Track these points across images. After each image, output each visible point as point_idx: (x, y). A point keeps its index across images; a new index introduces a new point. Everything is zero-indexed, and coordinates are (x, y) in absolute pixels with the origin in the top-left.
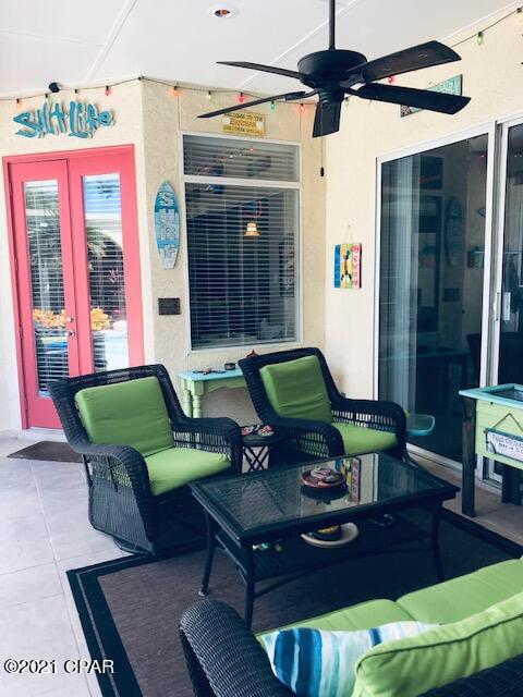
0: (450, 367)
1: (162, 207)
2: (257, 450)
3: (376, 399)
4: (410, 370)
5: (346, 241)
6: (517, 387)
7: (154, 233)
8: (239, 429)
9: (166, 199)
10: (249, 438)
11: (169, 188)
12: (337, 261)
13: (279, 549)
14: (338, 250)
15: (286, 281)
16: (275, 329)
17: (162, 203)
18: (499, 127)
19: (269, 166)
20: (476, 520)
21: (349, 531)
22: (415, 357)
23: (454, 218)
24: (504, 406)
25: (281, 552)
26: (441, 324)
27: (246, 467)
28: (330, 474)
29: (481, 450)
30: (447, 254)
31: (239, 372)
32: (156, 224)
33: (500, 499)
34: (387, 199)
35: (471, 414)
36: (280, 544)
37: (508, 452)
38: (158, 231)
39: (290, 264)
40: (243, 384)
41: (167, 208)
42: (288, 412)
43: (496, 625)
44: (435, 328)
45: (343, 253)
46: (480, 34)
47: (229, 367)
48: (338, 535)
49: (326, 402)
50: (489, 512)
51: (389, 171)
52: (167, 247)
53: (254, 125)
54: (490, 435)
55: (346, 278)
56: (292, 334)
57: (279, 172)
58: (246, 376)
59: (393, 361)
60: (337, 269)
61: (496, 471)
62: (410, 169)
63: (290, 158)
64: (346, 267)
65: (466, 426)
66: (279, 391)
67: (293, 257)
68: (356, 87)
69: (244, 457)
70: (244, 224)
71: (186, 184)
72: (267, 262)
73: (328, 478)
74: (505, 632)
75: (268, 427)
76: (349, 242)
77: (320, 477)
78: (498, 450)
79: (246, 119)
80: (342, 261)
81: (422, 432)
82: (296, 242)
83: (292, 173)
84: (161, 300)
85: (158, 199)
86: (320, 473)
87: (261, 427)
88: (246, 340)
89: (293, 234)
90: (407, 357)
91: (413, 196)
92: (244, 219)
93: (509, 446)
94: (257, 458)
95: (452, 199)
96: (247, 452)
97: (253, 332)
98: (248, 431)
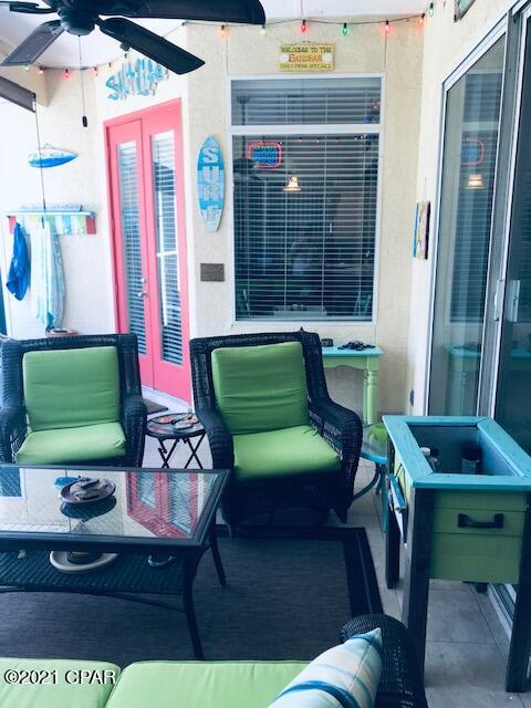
1: (207, 165)
5: (423, 198)
7: (197, 193)
9: (211, 155)
11: (213, 143)
14: (417, 209)
17: (206, 160)
32: (199, 183)
38: (201, 190)
41: (211, 165)
45: (419, 213)
52: (210, 208)
53: (320, 58)
55: (419, 245)
60: (415, 233)
64: (419, 231)
66: (224, 379)
71: (234, 138)
79: (310, 54)
80: (418, 224)
84: (203, 265)
85: (202, 155)
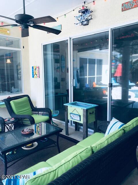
0: (64, 98)
2: (10, 125)
3: (45, 107)
4: (53, 99)
5: (35, 65)
6: (77, 102)
8: (3, 120)
10: (7, 122)
12: (33, 71)
13: (15, 153)
14: (33, 68)
15: (19, 76)
16: (16, 90)
18: (70, 38)
19: (13, 44)
20: (69, 136)
21: (35, 144)
22: (54, 96)
23: (63, 60)
24: (74, 107)
25: (16, 153)
26: (61, 87)
27: (6, 130)
28: (29, 130)
29: (69, 118)
30: (62, 69)
31: (4, 103)
33: (75, 130)
34: (45, 55)
35: (66, 110)
36: (16, 151)
37: (75, 118)
39: (20, 71)
40: (5, 106)
42: (19, 113)
43: (63, 165)
44: (60, 88)
45: (34, 69)
46: (65, 15)
47: (2, 101)
48: (32, 146)
49: (31, 109)
50: (72, 134)
51: (45, 47)
53: (7, 32)
54: (71, 114)
55: (35, 75)
56: (21, 91)
57: (15, 46)
58: (6, 104)
59: (49, 97)
60: (33, 73)
61: (74, 123)
62: (50, 47)
63: (18, 42)
64: (35, 72)
65: (65, 113)
66: (16, 107)
67: (20, 69)
68: (32, 25)
69: (6, 127)
70: (6, 60)
72: (13, 69)
73: (29, 131)
74: (65, 166)
75: (13, 118)
76: (36, 66)
77: (27, 131)
78: (73, 118)
79: (4, 30)
80: (34, 71)
81: (56, 115)
82: (21, 65)
83: (19, 46)
86: (26, 130)
87: (11, 118)
88: (8, 93)
89: (20, 63)
90: (52, 96)
91: (52, 54)
92: (6, 58)
93: (75, 117)
94: (10, 127)
95: (62, 55)
96: (7, 126)
97: (10, 91)
98: (7, 120)
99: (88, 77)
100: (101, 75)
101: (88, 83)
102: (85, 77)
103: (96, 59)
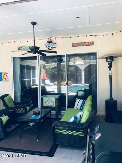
5: (4, 72)
14: (1, 73)
24: (48, 97)
54: (46, 103)
55: (4, 79)
60: (1, 77)
78: (48, 105)
93: (50, 103)
99: (26, 80)
100: (35, 78)
101: (26, 84)
102: (25, 80)
103: (31, 66)
